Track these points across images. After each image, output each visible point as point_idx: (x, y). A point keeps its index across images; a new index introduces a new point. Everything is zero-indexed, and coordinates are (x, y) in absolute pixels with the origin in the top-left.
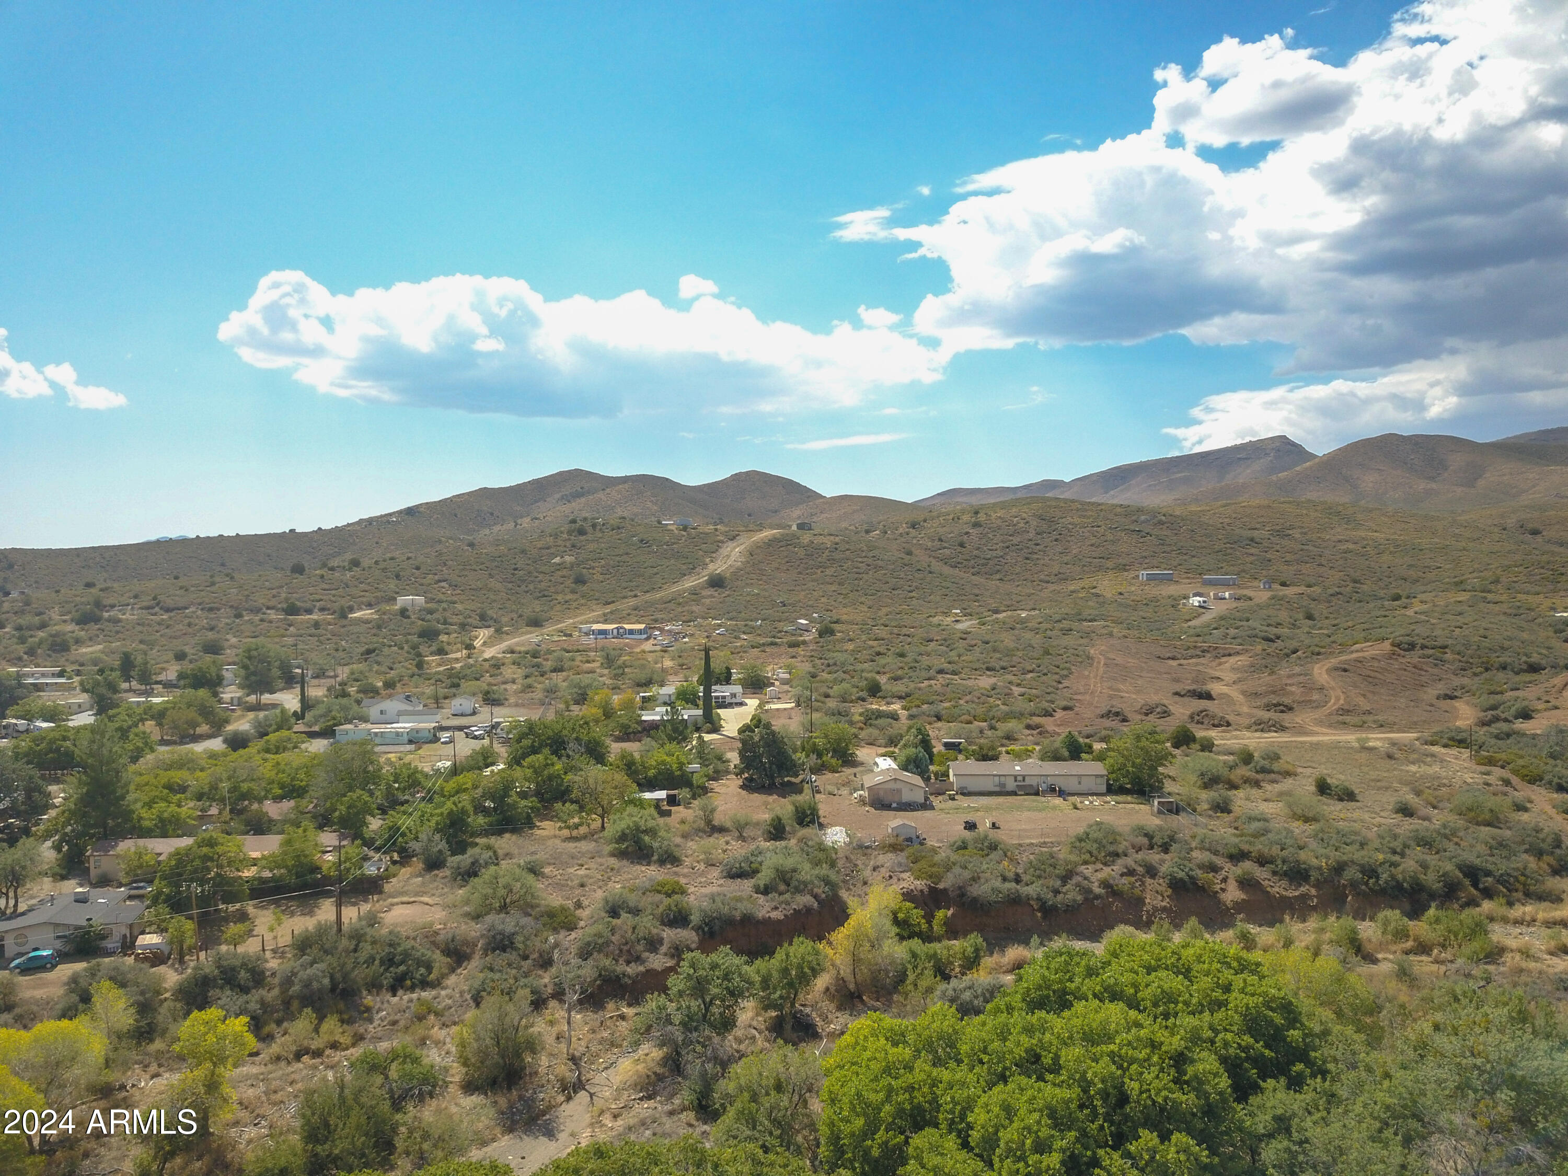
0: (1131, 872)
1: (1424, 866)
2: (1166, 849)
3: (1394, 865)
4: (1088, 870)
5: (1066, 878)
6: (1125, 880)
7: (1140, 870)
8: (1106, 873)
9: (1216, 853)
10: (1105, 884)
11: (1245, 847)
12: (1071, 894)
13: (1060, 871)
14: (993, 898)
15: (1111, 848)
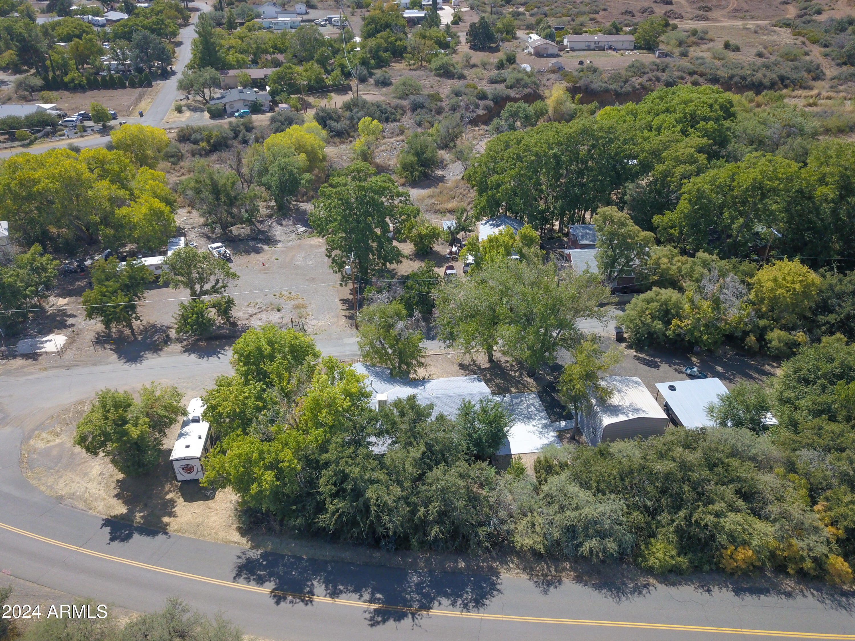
0: (650, 80)
1: (765, 76)
2: (664, 71)
3: (753, 75)
4: (634, 79)
5: (626, 81)
6: (648, 83)
7: (654, 79)
8: (640, 80)
9: (684, 72)
10: (640, 84)
11: (696, 70)
12: (627, 88)
13: (623, 79)
14: (599, 89)
15: (642, 71)
